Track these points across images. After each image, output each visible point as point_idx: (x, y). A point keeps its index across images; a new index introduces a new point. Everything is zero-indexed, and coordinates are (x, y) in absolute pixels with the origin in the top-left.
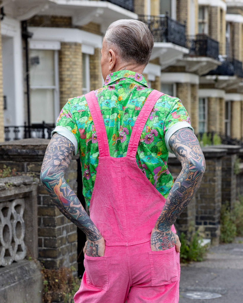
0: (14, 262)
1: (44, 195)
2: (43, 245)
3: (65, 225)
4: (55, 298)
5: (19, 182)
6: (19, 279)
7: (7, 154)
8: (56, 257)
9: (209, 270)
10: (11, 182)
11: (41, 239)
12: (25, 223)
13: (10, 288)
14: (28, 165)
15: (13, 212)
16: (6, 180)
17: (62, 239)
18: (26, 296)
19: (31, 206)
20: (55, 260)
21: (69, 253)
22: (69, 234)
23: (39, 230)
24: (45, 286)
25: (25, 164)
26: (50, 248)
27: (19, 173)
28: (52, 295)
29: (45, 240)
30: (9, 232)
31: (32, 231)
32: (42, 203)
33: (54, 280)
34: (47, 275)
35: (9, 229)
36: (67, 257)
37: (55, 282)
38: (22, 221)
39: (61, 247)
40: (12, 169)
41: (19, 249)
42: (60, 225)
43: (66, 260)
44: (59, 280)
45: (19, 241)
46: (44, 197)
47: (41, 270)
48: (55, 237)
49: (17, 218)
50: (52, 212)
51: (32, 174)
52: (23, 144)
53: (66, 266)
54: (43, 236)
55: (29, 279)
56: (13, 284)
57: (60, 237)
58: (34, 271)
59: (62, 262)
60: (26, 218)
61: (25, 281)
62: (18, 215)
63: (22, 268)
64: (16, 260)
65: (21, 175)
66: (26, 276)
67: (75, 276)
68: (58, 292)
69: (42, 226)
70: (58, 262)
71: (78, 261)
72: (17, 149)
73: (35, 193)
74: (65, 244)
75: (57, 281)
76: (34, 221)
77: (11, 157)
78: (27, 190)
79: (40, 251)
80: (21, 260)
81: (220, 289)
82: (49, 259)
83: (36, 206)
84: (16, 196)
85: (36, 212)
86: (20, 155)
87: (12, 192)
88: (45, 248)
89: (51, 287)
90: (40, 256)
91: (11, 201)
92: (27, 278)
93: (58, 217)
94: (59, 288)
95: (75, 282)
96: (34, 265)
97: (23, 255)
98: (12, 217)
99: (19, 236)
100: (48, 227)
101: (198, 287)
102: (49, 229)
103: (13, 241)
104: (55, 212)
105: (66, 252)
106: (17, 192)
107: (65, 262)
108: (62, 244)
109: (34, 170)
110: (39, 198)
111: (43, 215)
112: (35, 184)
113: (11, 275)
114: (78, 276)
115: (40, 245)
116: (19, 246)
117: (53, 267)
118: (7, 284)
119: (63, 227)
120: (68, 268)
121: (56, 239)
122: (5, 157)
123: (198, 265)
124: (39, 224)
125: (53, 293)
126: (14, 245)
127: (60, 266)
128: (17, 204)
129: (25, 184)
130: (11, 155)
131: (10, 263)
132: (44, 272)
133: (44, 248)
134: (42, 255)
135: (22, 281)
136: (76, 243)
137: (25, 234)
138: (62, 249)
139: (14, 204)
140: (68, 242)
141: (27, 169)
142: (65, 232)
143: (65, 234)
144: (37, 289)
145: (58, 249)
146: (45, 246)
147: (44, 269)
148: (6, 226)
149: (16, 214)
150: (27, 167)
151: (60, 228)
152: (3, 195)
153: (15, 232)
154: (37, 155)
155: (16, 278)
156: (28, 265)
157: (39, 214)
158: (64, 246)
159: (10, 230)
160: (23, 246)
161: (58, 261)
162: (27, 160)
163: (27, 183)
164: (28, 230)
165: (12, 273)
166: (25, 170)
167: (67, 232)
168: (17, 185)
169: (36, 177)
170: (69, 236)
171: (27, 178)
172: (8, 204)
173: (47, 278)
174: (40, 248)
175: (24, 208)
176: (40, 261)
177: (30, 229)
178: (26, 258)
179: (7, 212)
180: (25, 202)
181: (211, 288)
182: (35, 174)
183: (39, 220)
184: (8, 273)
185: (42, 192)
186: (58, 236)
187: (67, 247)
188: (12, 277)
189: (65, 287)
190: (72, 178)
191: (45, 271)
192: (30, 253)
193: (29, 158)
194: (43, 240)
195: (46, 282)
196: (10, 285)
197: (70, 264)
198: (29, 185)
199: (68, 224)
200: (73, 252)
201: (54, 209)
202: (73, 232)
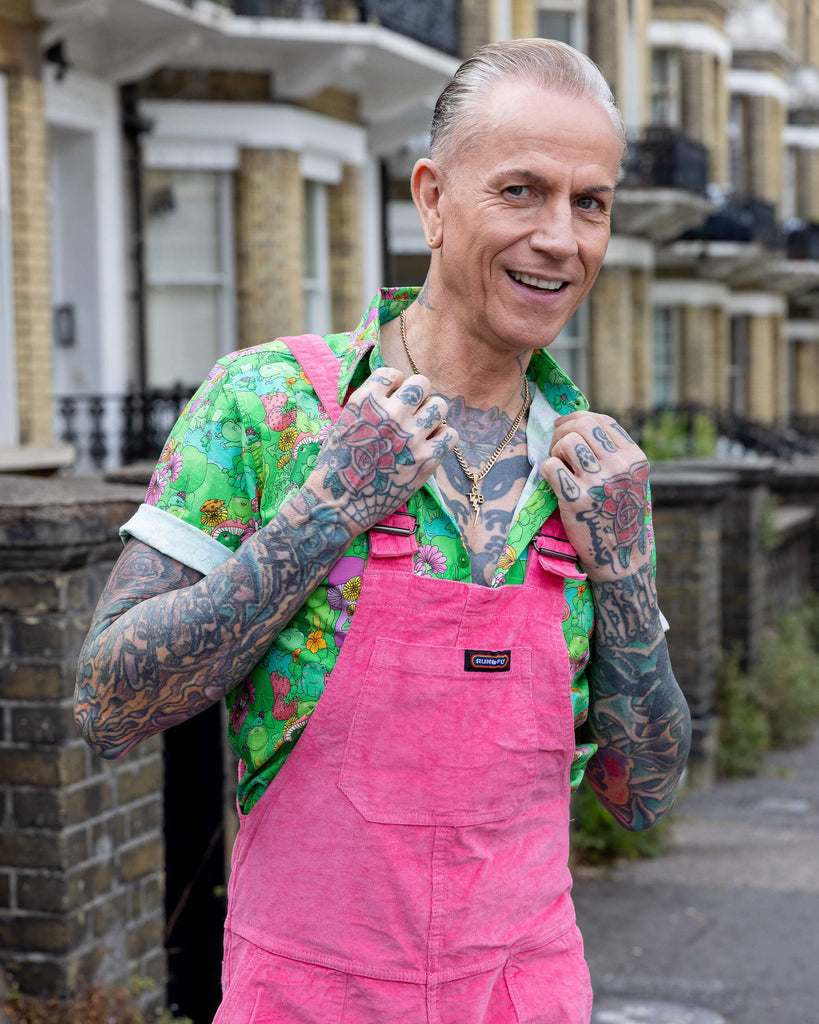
1: (14, 704)
2: (13, 901)
3: (106, 816)
8: (63, 951)
9: (681, 897)
11: (8, 876)
17: (90, 874)
20: (60, 961)
21: (125, 921)
22: (124, 848)
26: (39, 914)
29: (22, 879)
32: (8, 736)
36: (115, 941)
39: (87, 906)
42: (81, 820)
43: (111, 951)
46: (15, 712)
48: (60, 869)
50: (46, 772)
53: (110, 978)
54: (13, 865)
57: (83, 865)
59: (89, 967)
69: (11, 825)
70: (72, 971)
71: (168, 945)
74: (106, 890)
82: (37, 958)
88: (22, 913)
90: (2, 944)
93: (72, 788)
100: (31, 831)
102: (37, 836)
104: (57, 771)
105: (110, 922)
107: (107, 961)
108: (89, 893)
111: (13, 783)
117: (51, 989)
119: (97, 827)
120: (119, 983)
121: (66, 876)
123: (646, 872)
127: (79, 982)
132: (17, 1009)
133: (16, 912)
134: (10, 938)
136: (160, 877)
138: (95, 913)
140: (123, 881)
142: (105, 843)
143: (104, 851)
145: (71, 915)
146: (21, 905)
147: (19, 996)
151: (83, 833)
158: (99, 900)
161: (72, 964)
167: (117, 840)
170: (127, 856)
174: (5, 912)
176: (3, 963)
183: (1, 799)
185: (9, 691)
186: (73, 863)
187: (116, 903)
191: (21, 1005)
194: (13, 882)
197: (132, 964)
199: (124, 809)
200: (145, 916)
201: (52, 758)
202: (146, 838)
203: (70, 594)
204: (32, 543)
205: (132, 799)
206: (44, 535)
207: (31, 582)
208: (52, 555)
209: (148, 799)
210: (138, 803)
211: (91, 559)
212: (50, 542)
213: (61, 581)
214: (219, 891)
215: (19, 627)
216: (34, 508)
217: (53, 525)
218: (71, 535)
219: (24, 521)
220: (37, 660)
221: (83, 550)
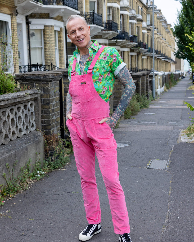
0: (30, 132)
1: (44, 99)
2: (44, 123)
3: (54, 113)
4: (51, 149)
5: (32, 93)
6: (33, 140)
7: (25, 79)
8: (50, 129)
9: (121, 133)
10: (28, 93)
11: (43, 120)
12: (35, 113)
13: (29, 145)
14: (36, 84)
15: (29, 108)
16: (26, 92)
17: (53, 120)
18: (37, 148)
19: (38, 104)
20: (50, 130)
21: (56, 127)
22: (56, 117)
23: (42, 116)
24: (46, 143)
25: (34, 83)
26: (47, 125)
27: (32, 88)
28: (49, 148)
29: (45, 120)
30: (27, 117)
31: (38, 117)
32: (43, 103)
33: (50, 140)
34: (46, 138)
35: (27, 116)
36: (55, 129)
37: (50, 141)
38: (34, 112)
40: (28, 86)
41: (33, 126)
42: (52, 113)
43: (55, 130)
44: (52, 140)
45: (32, 122)
46: (44, 100)
47: (43, 136)
48: (50, 119)
49: (31, 110)
50: (48, 107)
51: (38, 88)
52: (33, 74)
55: (38, 140)
56: (30, 143)
57: (52, 119)
58: (40, 136)
59: (53, 131)
60: (35, 110)
61: (36, 141)
62: (32, 109)
63: (34, 135)
64: (31, 131)
65: (33, 89)
66: (36, 139)
67: (59, 138)
68: (52, 146)
69: (43, 114)
70: (51, 132)
71: (61, 130)
72: (30, 76)
73: (39, 98)
74: (54, 122)
75: (51, 140)
76: (39, 112)
77: (27, 80)
78: (36, 96)
79: (42, 126)
80: (33, 131)
81: (128, 142)
82: (47, 130)
83: (40, 104)
84: (31, 99)
85: (40, 107)
86: (32, 79)
87: (29, 98)
88: (45, 125)
89: (48, 144)
90: (42, 129)
91: (28, 102)
92: (37, 140)
93: (51, 109)
94: (52, 144)
95: (60, 141)
96: (40, 133)
97: (34, 128)
98: (29, 110)
99: (32, 119)
100: (46, 114)
102: (47, 115)
103: (30, 122)
104: (49, 107)
106: (31, 98)
107: (55, 131)
108: (53, 122)
109: (38, 86)
110: (41, 100)
112: (39, 93)
113: (29, 139)
114: (61, 138)
115: (42, 123)
116: (33, 124)
117: (49, 134)
118: (28, 143)
119: (53, 114)
120: (56, 134)
122: (24, 80)
124: (42, 113)
125: (49, 147)
126: (30, 124)
127: (52, 133)
128: (31, 103)
129: (35, 93)
130: (27, 79)
131: (28, 133)
132: (45, 137)
133: (44, 125)
134: (44, 128)
135: (34, 141)
136: (60, 122)
137: (35, 118)
139: (30, 103)
140: (56, 122)
141: (36, 86)
142: (54, 116)
143: (54, 117)
144: (42, 145)
145: (51, 125)
146: (45, 124)
147: (45, 135)
148: (26, 114)
149: (31, 108)
150: (35, 85)
151: (52, 115)
152: (25, 99)
153: (30, 117)
154: (40, 79)
155: (32, 140)
156: (37, 133)
157: (42, 108)
158: (54, 123)
159: (28, 116)
160: (34, 124)
162: (35, 81)
163: (36, 93)
164: (36, 116)
165: (30, 137)
166: (35, 87)
167: (56, 116)
168: (31, 94)
169: (40, 90)
170: (56, 118)
171: (35, 90)
172: (27, 104)
173: (46, 139)
174: (43, 125)
175: (34, 105)
176: (43, 131)
177: (37, 115)
178: (36, 130)
179: (26, 107)
180: (35, 103)
181: (123, 141)
182: (39, 88)
183: (42, 111)
184: (27, 137)
185: (43, 97)
186: (51, 118)
187: (56, 124)
188: (30, 139)
189: (55, 143)
190: (57, 90)
191: (45, 136)
192: (38, 127)
193: (36, 81)
194: (44, 120)
195: (46, 141)
196: (29, 143)
197: (57, 132)
198: (37, 94)
199: (56, 112)
200: (58, 126)
201: (49, 105)
202: (58, 116)
203: (50, 85)
204: (46, 78)
205: (57, 111)
206: (48, 77)
207: (46, 83)
208: (48, 80)
209: (58, 112)
210: (57, 112)
211: (52, 80)
212: (48, 78)
213: (49, 83)
214: (63, 127)
215: (44, 89)
216: (46, 74)
217: (49, 76)
218: (51, 77)
219: (45, 76)
220: (46, 93)
221: (52, 79)
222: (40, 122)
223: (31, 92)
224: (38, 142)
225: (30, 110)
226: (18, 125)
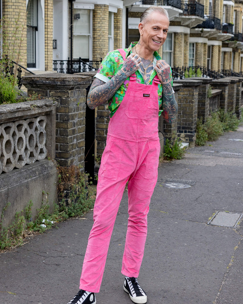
0: (37, 161)
1: (60, 114)
2: (59, 150)
3: (76, 135)
4: (66, 187)
5: (42, 104)
6: (39, 174)
7: (35, 84)
8: (68, 158)
10: (36, 104)
11: (58, 144)
12: (47, 133)
13: (32, 180)
14: (50, 91)
15: (37, 126)
16: (32, 102)
17: (73, 145)
18: (44, 186)
19: (51, 121)
20: (67, 160)
21: (78, 155)
22: (78, 141)
23: (56, 138)
24: (59, 179)
25: (48, 91)
26: (64, 152)
27: (44, 97)
28: (64, 185)
29: (61, 145)
30: (34, 140)
31: (51, 139)
32: (59, 119)
33: (66, 174)
34: (61, 171)
35: (33, 137)
36: (76, 158)
37: (67, 176)
38: (44, 132)
39: (72, 151)
40: (38, 94)
41: (42, 152)
42: (72, 135)
43: (76, 160)
44: (70, 174)
45: (41, 146)
46: (60, 115)
47: (57, 167)
48: (68, 144)
49: (41, 129)
50: (66, 126)
51: (53, 98)
52: (47, 77)
53: (75, 164)
55: (47, 173)
56: (34, 178)
57: (71, 143)
58: (51, 168)
59: (72, 162)
60: (47, 129)
61: (44, 175)
62: (41, 127)
63: (42, 165)
64: (38, 159)
65: (45, 99)
66: (45, 171)
67: (82, 171)
68: (68, 183)
69: (59, 136)
70: (69, 162)
71: (85, 161)
72: (43, 80)
73: (54, 112)
75: (68, 175)
76: (53, 132)
77: (38, 85)
78: (48, 110)
79: (56, 153)
80: (42, 160)
81: (191, 181)
82: (63, 159)
83: (55, 121)
84: (40, 114)
85: (55, 126)
86: (44, 84)
87: (36, 111)
88: (61, 151)
89: (63, 179)
90: (56, 157)
91: (36, 118)
92: (45, 173)
93: (70, 129)
94: (69, 180)
95: (82, 176)
96: (52, 163)
97: (44, 156)
98: (36, 129)
99: (41, 142)
100: (62, 137)
101: (175, 179)
102: (64, 138)
103: (37, 146)
104: (68, 126)
105: (76, 154)
106: (40, 111)
107: (75, 162)
108: (72, 149)
109: (54, 95)
110: (57, 115)
111: (59, 128)
112: (54, 105)
113: (33, 171)
114: (85, 171)
115: (57, 149)
116: (41, 149)
117: (65, 165)
118: (30, 177)
119: (74, 137)
120: (77, 166)
121: (68, 145)
122: (34, 85)
123: (178, 162)
124: (57, 134)
125: (65, 184)
126: (38, 149)
127: (70, 164)
128: (40, 120)
129: (46, 105)
130: (38, 84)
131: (34, 162)
132: (59, 169)
133: (59, 151)
134: (58, 156)
135: (41, 175)
136: (84, 148)
137: (46, 141)
139: (38, 119)
140: (78, 147)
141: (50, 95)
142: (75, 140)
143: (75, 141)
144: (53, 181)
145: (69, 152)
146: (60, 150)
147: (59, 166)
148: (32, 135)
149: (40, 126)
150: (49, 93)
151: (71, 137)
152: (29, 114)
153: (38, 140)
154: (57, 85)
155: (37, 173)
156: (47, 164)
157: (57, 127)
158: (74, 150)
159: (35, 138)
160: (45, 150)
162: (49, 88)
163: (48, 105)
164: (48, 139)
165: (34, 169)
166: (48, 96)
167: (77, 140)
168: (40, 106)
169: (55, 100)
170: (79, 143)
171: (48, 101)
172: (33, 120)
173: (61, 173)
174: (57, 151)
175: (46, 122)
176: (56, 160)
177: (50, 137)
178: (46, 158)
179: (33, 125)
180: (47, 118)
182: (55, 98)
183: (57, 131)
184: (31, 169)
185: (59, 111)
187: (77, 151)
188: (34, 172)
189: (73, 179)
190: (82, 101)
191: (60, 168)
192: (49, 155)
193: (50, 87)
195: (60, 175)
196: (32, 178)
197: (79, 163)
198: (50, 106)
199: (78, 134)
200: (82, 155)
201: (67, 124)
202: (82, 140)
203: (71, 94)
204: (65, 84)
205: (80, 133)
206: (67, 83)
207: (64, 92)
208: (68, 87)
209: (83, 133)
210: (81, 134)
211: (75, 88)
212: (68, 84)
213: (69, 92)
214: (93, 155)
215: (62, 100)
216: (65, 78)
217: (69, 81)
218: (72, 83)
219: (63, 80)
220: (65, 106)
221: (74, 86)
222: (54, 148)
223: (40, 103)
224: (48, 176)
225: (39, 129)
226: (17, 151)
